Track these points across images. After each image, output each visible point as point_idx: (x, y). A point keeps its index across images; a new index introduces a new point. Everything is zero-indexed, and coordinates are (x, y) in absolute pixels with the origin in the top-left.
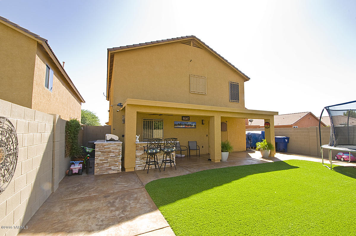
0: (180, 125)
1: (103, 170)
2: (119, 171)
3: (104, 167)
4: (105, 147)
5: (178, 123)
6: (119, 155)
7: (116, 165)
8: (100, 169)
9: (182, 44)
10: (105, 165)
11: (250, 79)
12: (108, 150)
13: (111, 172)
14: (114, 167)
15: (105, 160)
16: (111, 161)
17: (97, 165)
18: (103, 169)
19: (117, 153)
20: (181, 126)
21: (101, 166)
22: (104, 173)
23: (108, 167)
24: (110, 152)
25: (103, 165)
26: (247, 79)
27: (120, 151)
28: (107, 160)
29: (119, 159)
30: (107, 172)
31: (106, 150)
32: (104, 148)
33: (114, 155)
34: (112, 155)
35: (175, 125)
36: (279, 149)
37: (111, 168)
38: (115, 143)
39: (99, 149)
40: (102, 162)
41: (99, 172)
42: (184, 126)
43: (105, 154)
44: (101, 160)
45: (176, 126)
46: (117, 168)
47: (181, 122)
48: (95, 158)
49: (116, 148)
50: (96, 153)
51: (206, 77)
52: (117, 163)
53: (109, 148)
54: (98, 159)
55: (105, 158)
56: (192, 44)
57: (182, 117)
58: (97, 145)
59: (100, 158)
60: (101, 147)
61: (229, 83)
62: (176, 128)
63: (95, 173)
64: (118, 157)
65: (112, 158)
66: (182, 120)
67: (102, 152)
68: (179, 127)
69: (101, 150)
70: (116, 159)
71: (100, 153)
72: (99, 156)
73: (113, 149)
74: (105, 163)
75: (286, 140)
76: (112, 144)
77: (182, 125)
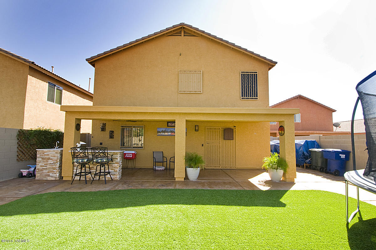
0: (165, 132)
1: (43, 176)
2: (56, 178)
3: (44, 173)
4: (45, 153)
5: (162, 130)
6: (57, 162)
7: (54, 172)
8: (40, 174)
9: (170, 37)
10: (45, 171)
11: (276, 63)
12: (47, 157)
13: (49, 178)
14: (52, 174)
15: (44, 166)
16: (50, 168)
17: (38, 170)
18: (43, 174)
19: (55, 160)
20: (166, 134)
21: (41, 172)
22: (43, 179)
23: (47, 173)
24: (49, 159)
25: (42, 171)
26: (271, 64)
27: (58, 159)
28: (46, 166)
29: (57, 166)
30: (46, 178)
31: (46, 157)
32: (44, 155)
33: (52, 162)
34: (50, 162)
35: (158, 132)
36: (330, 170)
37: (49, 175)
38: (54, 151)
39: (40, 156)
40: (42, 168)
41: (39, 177)
42: (169, 134)
43: (45, 160)
44: (41, 166)
45: (159, 134)
46: (55, 175)
47: (166, 128)
48: (37, 163)
49: (54, 155)
50: (37, 159)
51: (202, 71)
52: (55, 171)
53: (48, 155)
54: (39, 164)
55: (45, 164)
56: (183, 33)
57: (167, 122)
58: (38, 152)
59: (40, 164)
60: (41, 154)
61: (240, 73)
62: (160, 135)
63: (36, 178)
64: (56, 164)
65: (50, 164)
66: (168, 126)
67: (42, 158)
68: (163, 134)
69: (42, 157)
70: (54, 166)
71: (41, 159)
72: (40, 162)
73: (51, 156)
74: (44, 169)
75: (343, 156)
76: (51, 152)
77: (166, 132)
